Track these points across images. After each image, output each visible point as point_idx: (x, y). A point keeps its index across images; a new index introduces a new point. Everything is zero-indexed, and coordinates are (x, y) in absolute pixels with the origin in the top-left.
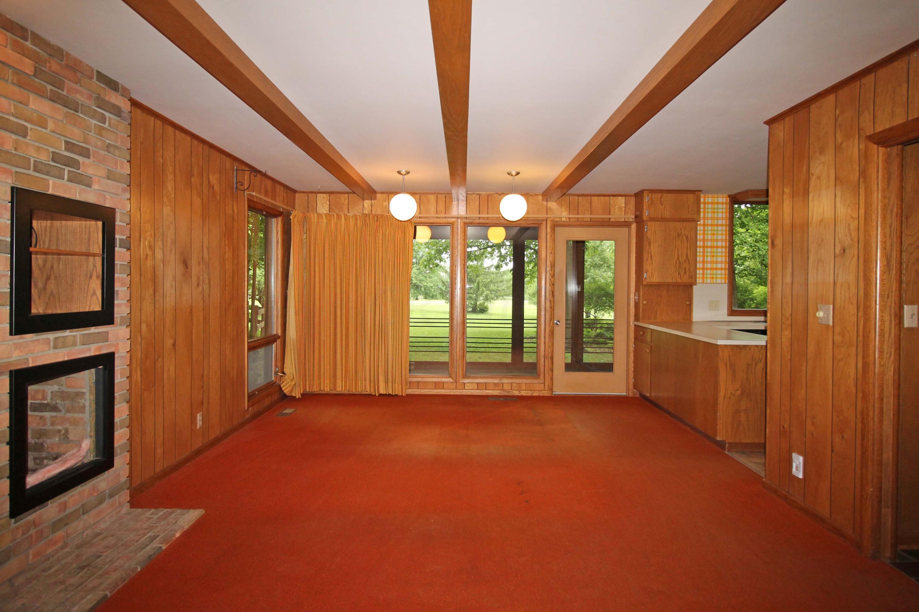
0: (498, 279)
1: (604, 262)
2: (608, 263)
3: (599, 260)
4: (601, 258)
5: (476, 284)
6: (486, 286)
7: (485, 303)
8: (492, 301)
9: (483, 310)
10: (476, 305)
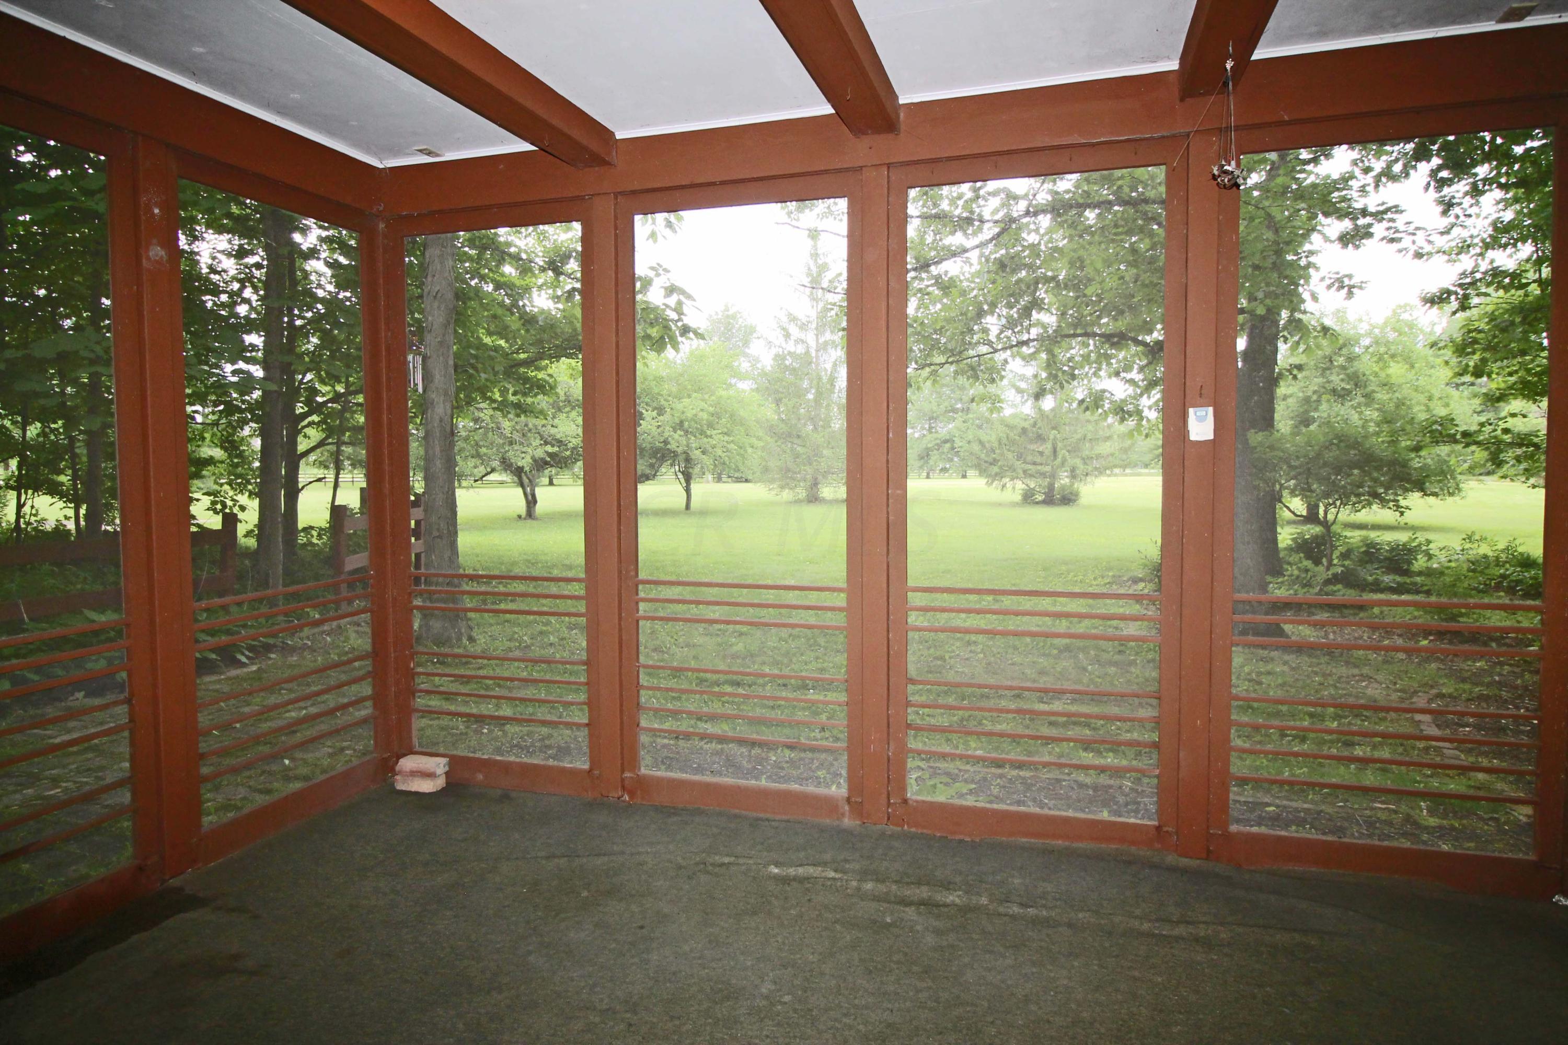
0: (1101, 433)
1: (1356, 385)
2: (1365, 386)
3: (1342, 380)
4: (1348, 375)
5: (1049, 446)
6: (1074, 450)
7: (1072, 485)
8: (1089, 479)
9: (1068, 499)
10: (1051, 487)
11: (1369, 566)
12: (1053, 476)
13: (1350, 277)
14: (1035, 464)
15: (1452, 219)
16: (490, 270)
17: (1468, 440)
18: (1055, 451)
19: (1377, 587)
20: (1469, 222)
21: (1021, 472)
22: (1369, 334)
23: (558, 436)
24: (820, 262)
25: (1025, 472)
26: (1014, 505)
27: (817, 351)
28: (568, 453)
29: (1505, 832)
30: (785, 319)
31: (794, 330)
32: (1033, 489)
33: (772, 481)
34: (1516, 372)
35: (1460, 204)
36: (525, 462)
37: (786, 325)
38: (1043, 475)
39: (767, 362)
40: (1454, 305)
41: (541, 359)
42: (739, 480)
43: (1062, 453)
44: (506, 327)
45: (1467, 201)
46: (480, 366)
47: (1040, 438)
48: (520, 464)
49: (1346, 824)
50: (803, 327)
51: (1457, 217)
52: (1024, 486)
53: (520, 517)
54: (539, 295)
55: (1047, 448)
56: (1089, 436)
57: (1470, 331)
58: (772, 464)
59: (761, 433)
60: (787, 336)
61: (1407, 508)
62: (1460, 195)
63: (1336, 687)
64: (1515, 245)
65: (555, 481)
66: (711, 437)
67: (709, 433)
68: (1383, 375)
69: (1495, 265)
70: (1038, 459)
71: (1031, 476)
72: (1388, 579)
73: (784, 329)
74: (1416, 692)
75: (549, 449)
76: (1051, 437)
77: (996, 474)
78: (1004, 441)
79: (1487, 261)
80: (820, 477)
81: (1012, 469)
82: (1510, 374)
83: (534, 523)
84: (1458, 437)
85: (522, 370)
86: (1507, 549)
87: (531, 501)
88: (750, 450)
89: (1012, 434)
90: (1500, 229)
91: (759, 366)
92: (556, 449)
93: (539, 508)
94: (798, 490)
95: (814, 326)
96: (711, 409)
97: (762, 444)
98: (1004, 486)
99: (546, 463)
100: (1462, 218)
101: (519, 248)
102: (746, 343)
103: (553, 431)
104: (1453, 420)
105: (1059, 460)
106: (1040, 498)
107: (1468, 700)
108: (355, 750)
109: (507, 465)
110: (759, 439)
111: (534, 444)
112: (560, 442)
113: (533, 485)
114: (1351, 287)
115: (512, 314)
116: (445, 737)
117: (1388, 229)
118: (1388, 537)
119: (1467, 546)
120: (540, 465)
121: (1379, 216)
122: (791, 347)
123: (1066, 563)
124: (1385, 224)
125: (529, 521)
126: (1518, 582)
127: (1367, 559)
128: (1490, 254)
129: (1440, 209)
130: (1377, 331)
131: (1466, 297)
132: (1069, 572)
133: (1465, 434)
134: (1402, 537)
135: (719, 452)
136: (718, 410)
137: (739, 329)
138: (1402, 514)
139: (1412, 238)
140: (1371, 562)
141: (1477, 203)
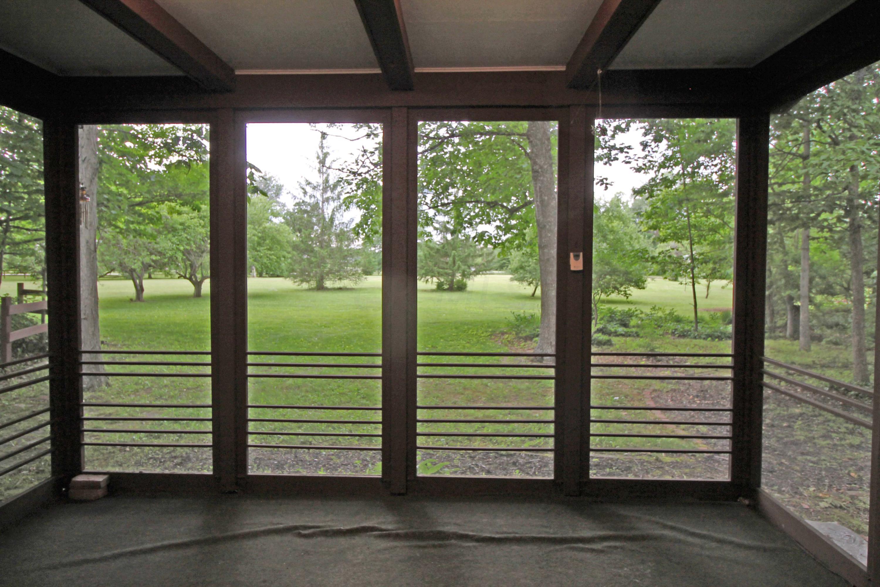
5: (451, 259)
6: (464, 261)
7: (463, 279)
8: (471, 277)
9: (461, 288)
10: (452, 281)
11: (612, 323)
12: (453, 275)
13: (606, 179)
14: (444, 268)
15: (647, 153)
16: (116, 143)
17: (653, 261)
18: (454, 262)
19: (616, 335)
20: (654, 155)
21: (436, 273)
22: (604, 206)
23: (160, 250)
24: (324, 151)
25: (438, 273)
26: (433, 291)
27: (323, 202)
28: (166, 260)
29: (700, 462)
30: (304, 183)
31: (309, 189)
32: (443, 282)
33: (295, 277)
34: (671, 228)
35: (650, 146)
36: (137, 266)
37: (305, 187)
38: (447, 274)
39: (290, 206)
40: (647, 195)
41: (152, 202)
42: (273, 276)
43: (458, 263)
44: (128, 182)
45: (653, 145)
46: (110, 205)
47: (447, 255)
48: (133, 267)
49: (631, 465)
50: (314, 188)
51: (649, 152)
52: (437, 281)
53: (131, 300)
54: (150, 162)
55: (449, 260)
56: (472, 254)
57: (654, 208)
58: (296, 267)
59: (290, 249)
60: (305, 193)
61: (630, 294)
62: (650, 141)
63: (608, 389)
64: (672, 167)
65: (153, 276)
66: (259, 251)
67: (258, 249)
68: (610, 226)
69: (664, 176)
70: (445, 266)
71: (442, 275)
72: (621, 330)
73: (303, 189)
74: (644, 389)
75: (154, 257)
76: (453, 254)
77: (423, 274)
78: (428, 256)
79: (660, 174)
80: (324, 275)
81: (432, 271)
82: (668, 229)
83: (142, 304)
84: (649, 259)
85: (137, 208)
86: (670, 313)
87: (140, 289)
88: (283, 259)
89: (432, 252)
90: (667, 159)
91: (286, 208)
92: (158, 258)
93: (146, 293)
94: (312, 282)
95: (321, 188)
96: (260, 235)
97: (290, 256)
98: (427, 281)
99: (150, 266)
100: (651, 153)
101: (137, 131)
102: (277, 194)
103: (156, 246)
104: (647, 251)
105: (456, 267)
106: (446, 287)
107: (667, 392)
108: (30, 471)
109: (122, 267)
110: (289, 253)
111: (143, 254)
112: (160, 253)
113: (141, 278)
114: (607, 184)
115: (133, 173)
116: (98, 455)
117: (626, 157)
118: (620, 308)
119: (653, 312)
120: (146, 267)
121: (621, 150)
122: (307, 199)
123: (467, 324)
124: (624, 155)
125: (139, 303)
126: (676, 330)
127: (610, 320)
128: (662, 171)
129: (642, 147)
130: (608, 205)
131: (653, 191)
132: (469, 329)
133: (653, 258)
134: (626, 308)
135: (265, 260)
136: (264, 235)
137: (273, 187)
138: (627, 297)
139: (636, 162)
140: (612, 321)
141: (658, 146)
